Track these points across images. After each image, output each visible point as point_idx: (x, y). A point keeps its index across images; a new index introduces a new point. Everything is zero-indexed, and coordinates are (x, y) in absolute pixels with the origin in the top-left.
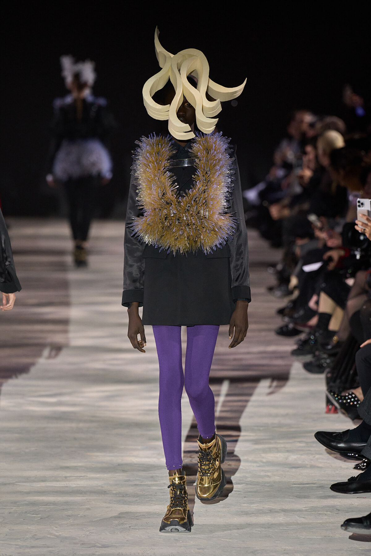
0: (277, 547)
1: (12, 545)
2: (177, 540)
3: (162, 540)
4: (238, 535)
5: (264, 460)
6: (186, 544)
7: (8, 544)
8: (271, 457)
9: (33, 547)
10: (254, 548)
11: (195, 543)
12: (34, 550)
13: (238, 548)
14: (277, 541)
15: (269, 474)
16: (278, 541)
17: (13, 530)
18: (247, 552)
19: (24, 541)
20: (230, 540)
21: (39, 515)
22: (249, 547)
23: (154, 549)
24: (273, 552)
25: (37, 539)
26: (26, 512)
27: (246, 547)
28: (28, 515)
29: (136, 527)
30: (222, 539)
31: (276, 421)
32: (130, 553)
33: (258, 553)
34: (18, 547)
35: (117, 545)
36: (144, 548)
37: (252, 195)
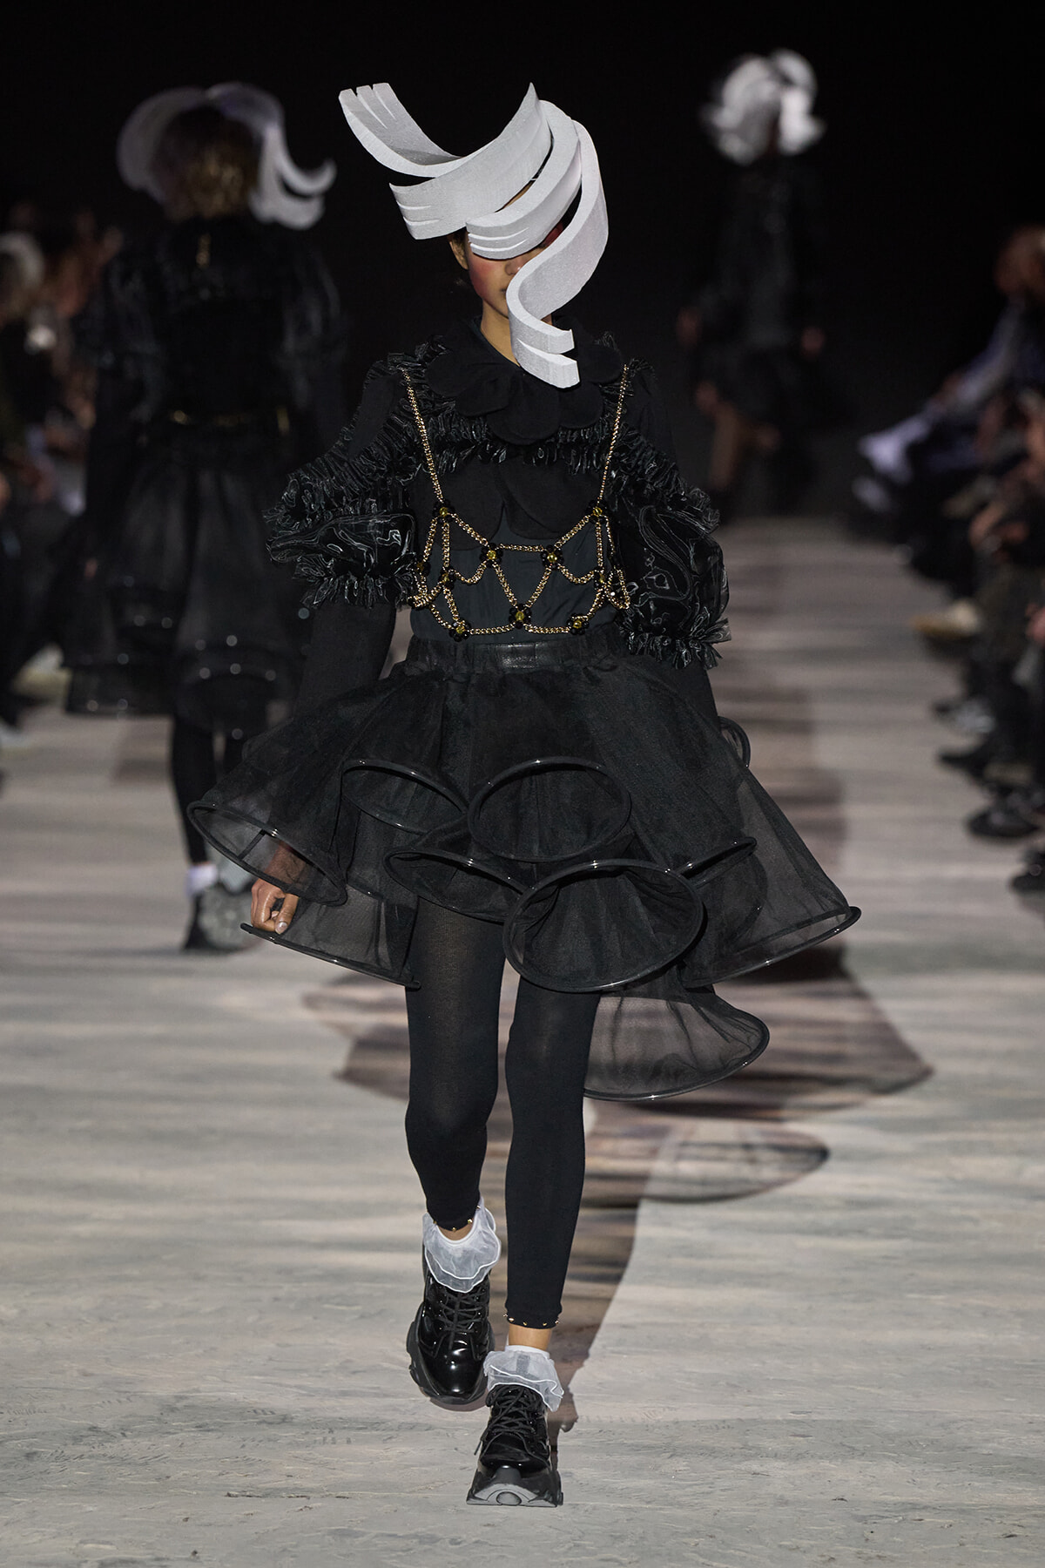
0: (1008, 1414)
2: (736, 1386)
3: (693, 1385)
4: (900, 1377)
5: (959, 1176)
6: (760, 1397)
8: (975, 1166)
9: (344, 1394)
10: (947, 1413)
11: (784, 1395)
12: (348, 1402)
14: (1007, 1396)
15: (974, 1213)
16: (1012, 1397)
17: (288, 1345)
18: (928, 1424)
19: (320, 1377)
20: (881, 1392)
21: (356, 1308)
22: (933, 1412)
23: (676, 1409)
24: (998, 1428)
25: (354, 1373)
26: (319, 1299)
28: (326, 1306)
29: (621, 1348)
31: (983, 1069)
32: (611, 1417)
33: (958, 1429)
34: (304, 1392)
36: (646, 1405)
37: (886, 450)
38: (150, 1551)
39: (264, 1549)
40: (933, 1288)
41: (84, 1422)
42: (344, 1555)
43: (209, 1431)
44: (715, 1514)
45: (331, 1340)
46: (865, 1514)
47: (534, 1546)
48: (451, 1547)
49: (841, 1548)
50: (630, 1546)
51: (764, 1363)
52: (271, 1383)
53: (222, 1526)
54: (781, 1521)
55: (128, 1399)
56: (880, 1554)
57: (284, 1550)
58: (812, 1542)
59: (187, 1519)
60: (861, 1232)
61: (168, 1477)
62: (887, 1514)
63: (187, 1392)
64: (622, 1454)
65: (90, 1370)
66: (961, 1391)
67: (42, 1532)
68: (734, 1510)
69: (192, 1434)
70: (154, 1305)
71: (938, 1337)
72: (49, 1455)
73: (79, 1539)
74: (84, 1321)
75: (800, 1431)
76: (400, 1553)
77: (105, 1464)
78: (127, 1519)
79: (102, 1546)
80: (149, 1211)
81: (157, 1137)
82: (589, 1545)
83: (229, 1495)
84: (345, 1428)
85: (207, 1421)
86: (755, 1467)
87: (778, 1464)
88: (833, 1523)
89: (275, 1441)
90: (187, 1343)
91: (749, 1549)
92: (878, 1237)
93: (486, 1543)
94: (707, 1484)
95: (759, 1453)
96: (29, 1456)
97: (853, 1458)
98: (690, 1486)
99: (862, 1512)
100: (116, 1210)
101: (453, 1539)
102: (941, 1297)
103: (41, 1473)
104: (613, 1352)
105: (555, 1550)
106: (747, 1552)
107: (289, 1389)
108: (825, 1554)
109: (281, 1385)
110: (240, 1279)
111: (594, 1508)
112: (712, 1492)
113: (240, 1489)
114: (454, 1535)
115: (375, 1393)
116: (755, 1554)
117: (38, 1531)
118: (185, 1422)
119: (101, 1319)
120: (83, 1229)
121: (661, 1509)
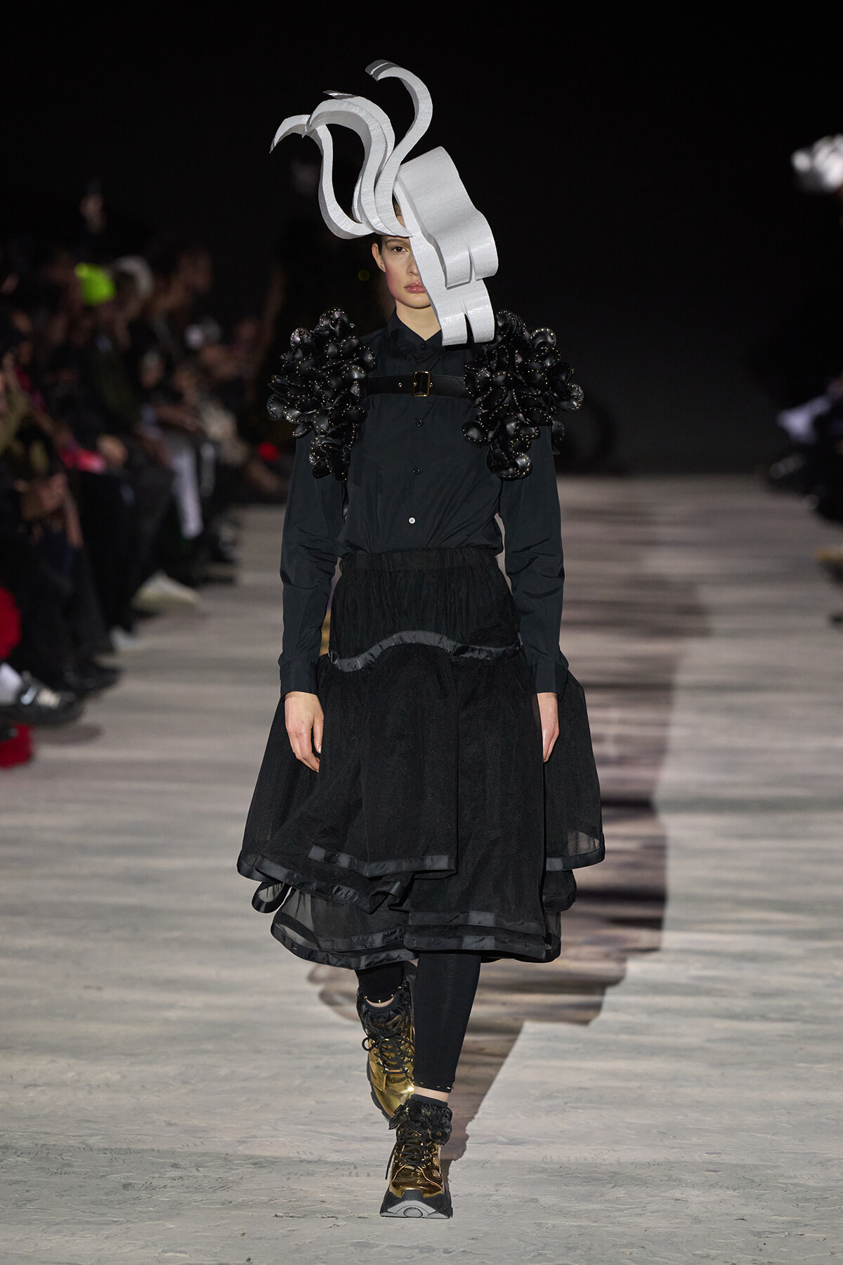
1: (323, 1133)
2: (664, 1133)
3: (632, 1132)
4: (790, 1126)
6: (683, 1142)
7: (314, 1132)
9: (366, 1139)
10: (825, 1154)
11: (701, 1140)
12: (369, 1145)
13: (792, 1153)
17: (325, 1103)
18: (809, 1162)
19: (348, 1126)
20: (774, 1137)
22: (815, 1153)
23: (618, 1151)
26: (350, 1067)
27: (808, 1151)
28: (354, 1072)
30: (758, 1135)
32: (569, 1157)
33: (832, 1166)
34: (336, 1138)
35: (541, 1140)
36: (596, 1148)
37: (798, 422)
38: (213, 1259)
39: (302, 1257)
40: (817, 1059)
41: (168, 1160)
42: (363, 1261)
43: (263, 1167)
44: (646, 1231)
45: (358, 1099)
46: (759, 1230)
47: (508, 1255)
48: (444, 1255)
49: (741, 1256)
50: (580, 1255)
51: (686, 1116)
52: (310, 1131)
53: (270, 1239)
54: (695, 1236)
55: (202, 1143)
56: (771, 1261)
57: (317, 1258)
58: (719, 1252)
59: (244, 1234)
60: (764, 1018)
61: (230, 1202)
62: (776, 1230)
63: (247, 1138)
64: (576, 1185)
65: (173, 1121)
66: (836, 1137)
67: (134, 1244)
68: (660, 1228)
69: (250, 1170)
70: (224, 1071)
71: (819, 1096)
72: (140, 1186)
73: (162, 1250)
74: (170, 1084)
75: (712, 1167)
76: (405, 1260)
77: (182, 1193)
78: (198, 1234)
79: (178, 1255)
81: (228, 944)
82: (550, 1254)
83: (276, 1216)
84: (366, 1165)
85: (262, 1160)
86: (677, 1194)
87: (695, 1192)
88: (735, 1237)
89: (313, 1175)
90: (248, 1101)
91: (671, 1257)
92: (776, 1020)
93: (471, 1252)
94: (640, 1207)
95: (680, 1183)
96: (126, 1186)
97: (752, 1188)
98: (627, 1209)
99: (758, 1228)
100: (198, 1000)
101: (445, 1250)
102: (822, 1066)
103: (134, 1199)
105: (523, 1258)
106: (669, 1259)
107: (324, 1136)
108: (728, 1260)
109: (318, 1132)
110: (289, 1053)
111: (554, 1226)
112: (643, 1214)
113: (285, 1211)
114: (446, 1246)
115: (390, 1139)
116: (675, 1261)
117: (131, 1244)
118: (245, 1160)
119: (184, 1082)
120: (173, 1014)
121: (604, 1226)
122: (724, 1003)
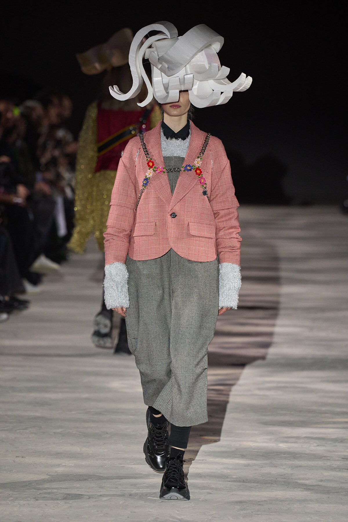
45: (151, 510)
51: (312, 518)
74: (59, 503)
80: (83, 463)
81: (86, 435)
90: (98, 511)
100: (72, 462)
104: (255, 514)
110: (117, 488)
122: (328, 463)
